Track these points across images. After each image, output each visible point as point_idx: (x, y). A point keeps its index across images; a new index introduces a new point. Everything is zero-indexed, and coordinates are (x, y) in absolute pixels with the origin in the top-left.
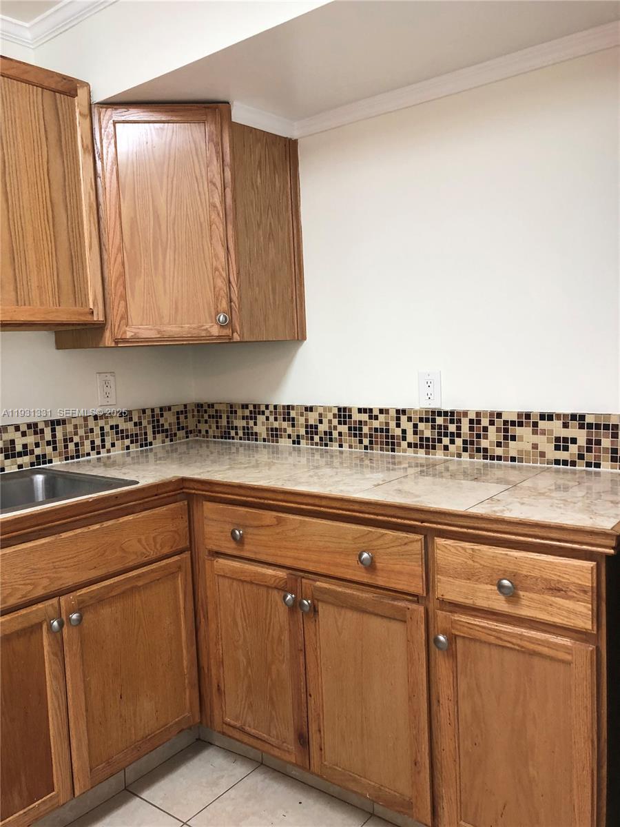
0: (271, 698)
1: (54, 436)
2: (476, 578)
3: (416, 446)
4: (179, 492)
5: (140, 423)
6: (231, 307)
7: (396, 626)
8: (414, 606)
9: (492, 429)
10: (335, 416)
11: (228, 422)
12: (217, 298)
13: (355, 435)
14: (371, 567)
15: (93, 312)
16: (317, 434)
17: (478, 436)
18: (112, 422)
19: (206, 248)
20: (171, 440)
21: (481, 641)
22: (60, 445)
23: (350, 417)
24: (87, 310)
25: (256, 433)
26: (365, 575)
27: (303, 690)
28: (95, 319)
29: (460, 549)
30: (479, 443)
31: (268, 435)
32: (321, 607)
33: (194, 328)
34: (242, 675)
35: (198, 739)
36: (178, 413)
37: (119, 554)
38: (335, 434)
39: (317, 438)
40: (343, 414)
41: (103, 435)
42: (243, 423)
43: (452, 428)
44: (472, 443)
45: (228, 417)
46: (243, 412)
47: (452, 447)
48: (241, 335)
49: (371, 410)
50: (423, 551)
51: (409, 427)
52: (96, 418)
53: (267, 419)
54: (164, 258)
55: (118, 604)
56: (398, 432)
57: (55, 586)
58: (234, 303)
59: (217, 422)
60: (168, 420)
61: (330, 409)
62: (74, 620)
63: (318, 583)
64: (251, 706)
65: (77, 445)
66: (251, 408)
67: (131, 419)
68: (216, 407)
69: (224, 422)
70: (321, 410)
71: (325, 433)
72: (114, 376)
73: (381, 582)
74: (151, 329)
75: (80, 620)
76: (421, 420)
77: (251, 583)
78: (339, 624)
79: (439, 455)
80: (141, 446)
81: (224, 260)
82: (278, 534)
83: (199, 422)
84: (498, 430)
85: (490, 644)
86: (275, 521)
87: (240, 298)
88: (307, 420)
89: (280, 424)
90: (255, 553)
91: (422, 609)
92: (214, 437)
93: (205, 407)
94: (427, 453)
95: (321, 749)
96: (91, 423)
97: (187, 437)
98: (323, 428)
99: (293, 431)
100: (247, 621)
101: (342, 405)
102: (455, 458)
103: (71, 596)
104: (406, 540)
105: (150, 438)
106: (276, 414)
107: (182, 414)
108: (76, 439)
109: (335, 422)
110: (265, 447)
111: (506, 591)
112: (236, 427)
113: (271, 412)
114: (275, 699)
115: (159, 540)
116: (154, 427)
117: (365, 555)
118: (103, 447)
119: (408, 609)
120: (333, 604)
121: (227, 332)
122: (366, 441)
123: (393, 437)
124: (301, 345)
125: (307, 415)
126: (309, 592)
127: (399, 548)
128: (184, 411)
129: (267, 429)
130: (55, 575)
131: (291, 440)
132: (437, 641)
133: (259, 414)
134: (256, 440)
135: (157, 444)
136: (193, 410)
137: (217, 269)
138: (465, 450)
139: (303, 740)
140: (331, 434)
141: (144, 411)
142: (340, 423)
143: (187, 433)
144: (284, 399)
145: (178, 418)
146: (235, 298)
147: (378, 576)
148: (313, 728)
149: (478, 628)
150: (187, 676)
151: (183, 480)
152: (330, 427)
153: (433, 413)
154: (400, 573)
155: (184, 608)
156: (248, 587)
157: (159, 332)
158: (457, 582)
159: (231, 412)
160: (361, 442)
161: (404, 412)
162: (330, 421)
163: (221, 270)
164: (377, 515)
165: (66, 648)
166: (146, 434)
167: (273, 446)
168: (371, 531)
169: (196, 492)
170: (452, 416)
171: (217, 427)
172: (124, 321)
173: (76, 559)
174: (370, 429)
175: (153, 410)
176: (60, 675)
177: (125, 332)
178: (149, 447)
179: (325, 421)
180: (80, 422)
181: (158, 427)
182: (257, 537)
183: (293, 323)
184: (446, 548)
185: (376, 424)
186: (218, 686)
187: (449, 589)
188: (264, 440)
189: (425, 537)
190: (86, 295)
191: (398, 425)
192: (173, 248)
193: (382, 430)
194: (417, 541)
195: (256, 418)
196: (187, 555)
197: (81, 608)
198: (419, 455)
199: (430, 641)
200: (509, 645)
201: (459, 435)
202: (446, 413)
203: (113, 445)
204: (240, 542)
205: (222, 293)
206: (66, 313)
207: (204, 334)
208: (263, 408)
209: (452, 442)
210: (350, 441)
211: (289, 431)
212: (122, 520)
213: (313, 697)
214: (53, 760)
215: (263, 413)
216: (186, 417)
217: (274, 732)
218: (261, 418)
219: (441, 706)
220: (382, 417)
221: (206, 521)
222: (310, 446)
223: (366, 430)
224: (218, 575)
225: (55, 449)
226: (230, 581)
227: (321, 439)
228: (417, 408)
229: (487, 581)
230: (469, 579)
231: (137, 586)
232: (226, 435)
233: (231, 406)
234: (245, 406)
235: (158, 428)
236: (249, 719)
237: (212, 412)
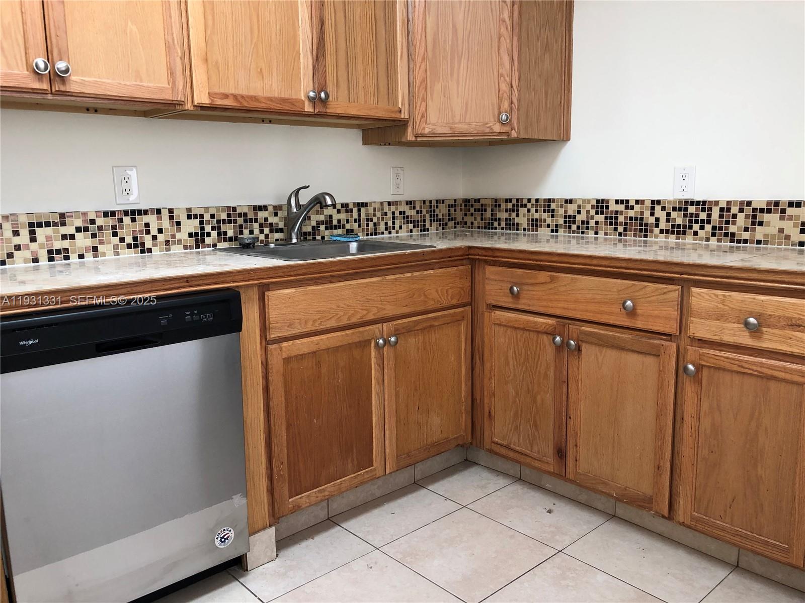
0: (535, 422)
1: (359, 215)
2: (725, 318)
3: (667, 232)
4: (466, 257)
5: (421, 212)
6: (511, 108)
7: (650, 360)
8: (668, 343)
9: (741, 217)
10: (593, 207)
11: (492, 215)
12: (500, 99)
13: (611, 224)
14: (632, 313)
15: (401, 111)
16: (574, 223)
17: (727, 222)
18: (401, 209)
19: (494, 58)
20: (443, 229)
21: (724, 370)
22: (363, 223)
23: (607, 207)
24: (397, 109)
25: (517, 224)
26: (626, 320)
27: (564, 414)
28: (402, 117)
29: (712, 296)
30: (727, 229)
31: (528, 225)
32: (584, 347)
33: (480, 126)
34: (511, 404)
35: (466, 460)
36: (449, 205)
37: (422, 298)
38: (592, 223)
39: (574, 227)
40: (601, 205)
41: (393, 218)
42: (506, 215)
43: (703, 216)
44: (721, 228)
45: (492, 210)
46: (506, 206)
47: (701, 233)
48: (518, 133)
49: (627, 201)
50: (680, 299)
51: (662, 215)
52: (389, 204)
53: (529, 211)
54: (459, 67)
55: (420, 337)
56: (652, 220)
57: (381, 315)
58: (514, 105)
59: (482, 215)
60: (442, 211)
61: (589, 201)
62: (392, 342)
63: (583, 328)
64: (516, 428)
65: (375, 224)
66: (514, 202)
67: (414, 208)
68: (482, 202)
69: (488, 214)
70: (580, 203)
71: (583, 222)
72: (403, 170)
73: (639, 324)
74: (445, 126)
75: (396, 342)
76: (674, 209)
77: (524, 329)
78: (600, 360)
79: (689, 239)
80: (421, 231)
81: (508, 68)
82: (550, 289)
83: (466, 215)
84: (747, 217)
85: (732, 371)
86: (548, 280)
87: (519, 100)
88: (566, 211)
89: (540, 215)
90: (529, 305)
91: (674, 345)
92: (479, 228)
93: (472, 202)
94: (678, 238)
95: (576, 460)
96: (386, 208)
97: (455, 227)
98: (580, 218)
99: (552, 221)
100: (518, 360)
101: (600, 198)
102: (704, 242)
103: (390, 324)
104: (665, 290)
105: (427, 226)
106: (537, 206)
107: (452, 207)
108: (375, 220)
109: (593, 212)
110: (525, 235)
111: (751, 327)
112: (499, 219)
113: (533, 205)
114: (538, 423)
115: (450, 292)
116: (431, 216)
117: (629, 303)
118: (394, 228)
119: (663, 345)
120: (596, 344)
121: (506, 129)
122: (621, 229)
123: (646, 225)
124: (565, 145)
125: (566, 207)
126: (575, 336)
127: (658, 296)
128: (453, 205)
129: (528, 220)
130: (381, 306)
131: (550, 229)
132: (686, 369)
133: (521, 207)
134: (517, 229)
135: (433, 231)
136: (461, 204)
137: (502, 75)
138: (714, 235)
139: (561, 454)
140: (588, 222)
141: (424, 202)
142: (597, 213)
143: (455, 223)
144: (545, 193)
145: (449, 211)
146: (515, 101)
147: (637, 320)
148: (571, 444)
149: (722, 359)
150: (464, 403)
151: (470, 248)
152: (587, 217)
153: (686, 202)
154: (658, 317)
155: (465, 349)
156: (520, 333)
157: (451, 128)
158: (708, 322)
159: (496, 206)
160: (616, 229)
161: (659, 202)
162: (588, 212)
163: (506, 76)
164: (641, 270)
165: (385, 362)
166: (425, 221)
167: (532, 235)
168: (634, 285)
169: (480, 257)
170: (704, 205)
171: (482, 219)
172: (424, 119)
173: (395, 297)
174: (626, 218)
175: (431, 202)
176: (381, 382)
177: (424, 128)
178: (426, 232)
179: (583, 212)
180: (378, 206)
181: (434, 215)
182: (531, 292)
183: (560, 126)
184: (700, 295)
185: (631, 213)
186: (490, 412)
187: (699, 328)
188: (525, 230)
189: (682, 287)
190: (397, 98)
191: (652, 214)
192: (467, 57)
193: (636, 219)
194: (675, 290)
195: (518, 211)
196: (468, 308)
197: (397, 333)
198: (669, 240)
199: (680, 370)
200: (749, 372)
201: (709, 222)
202: (698, 203)
203: (401, 227)
204: (516, 296)
205: (505, 95)
206: (381, 111)
207: (487, 130)
208: (525, 202)
209: (702, 228)
210: (606, 229)
211: (549, 221)
212: (426, 272)
213: (572, 419)
214: (374, 443)
215: (525, 206)
216: (455, 210)
217: (535, 449)
218: (523, 211)
219: (685, 422)
220: (637, 208)
221: (487, 281)
222: (567, 234)
223: (621, 219)
224: (495, 324)
225: (360, 226)
226: (505, 329)
227: (578, 227)
228: (671, 199)
229: (734, 321)
230: (719, 320)
231: (433, 325)
232: (489, 226)
233: (496, 200)
234: (509, 200)
235: (434, 218)
236: (515, 439)
237: (478, 206)
